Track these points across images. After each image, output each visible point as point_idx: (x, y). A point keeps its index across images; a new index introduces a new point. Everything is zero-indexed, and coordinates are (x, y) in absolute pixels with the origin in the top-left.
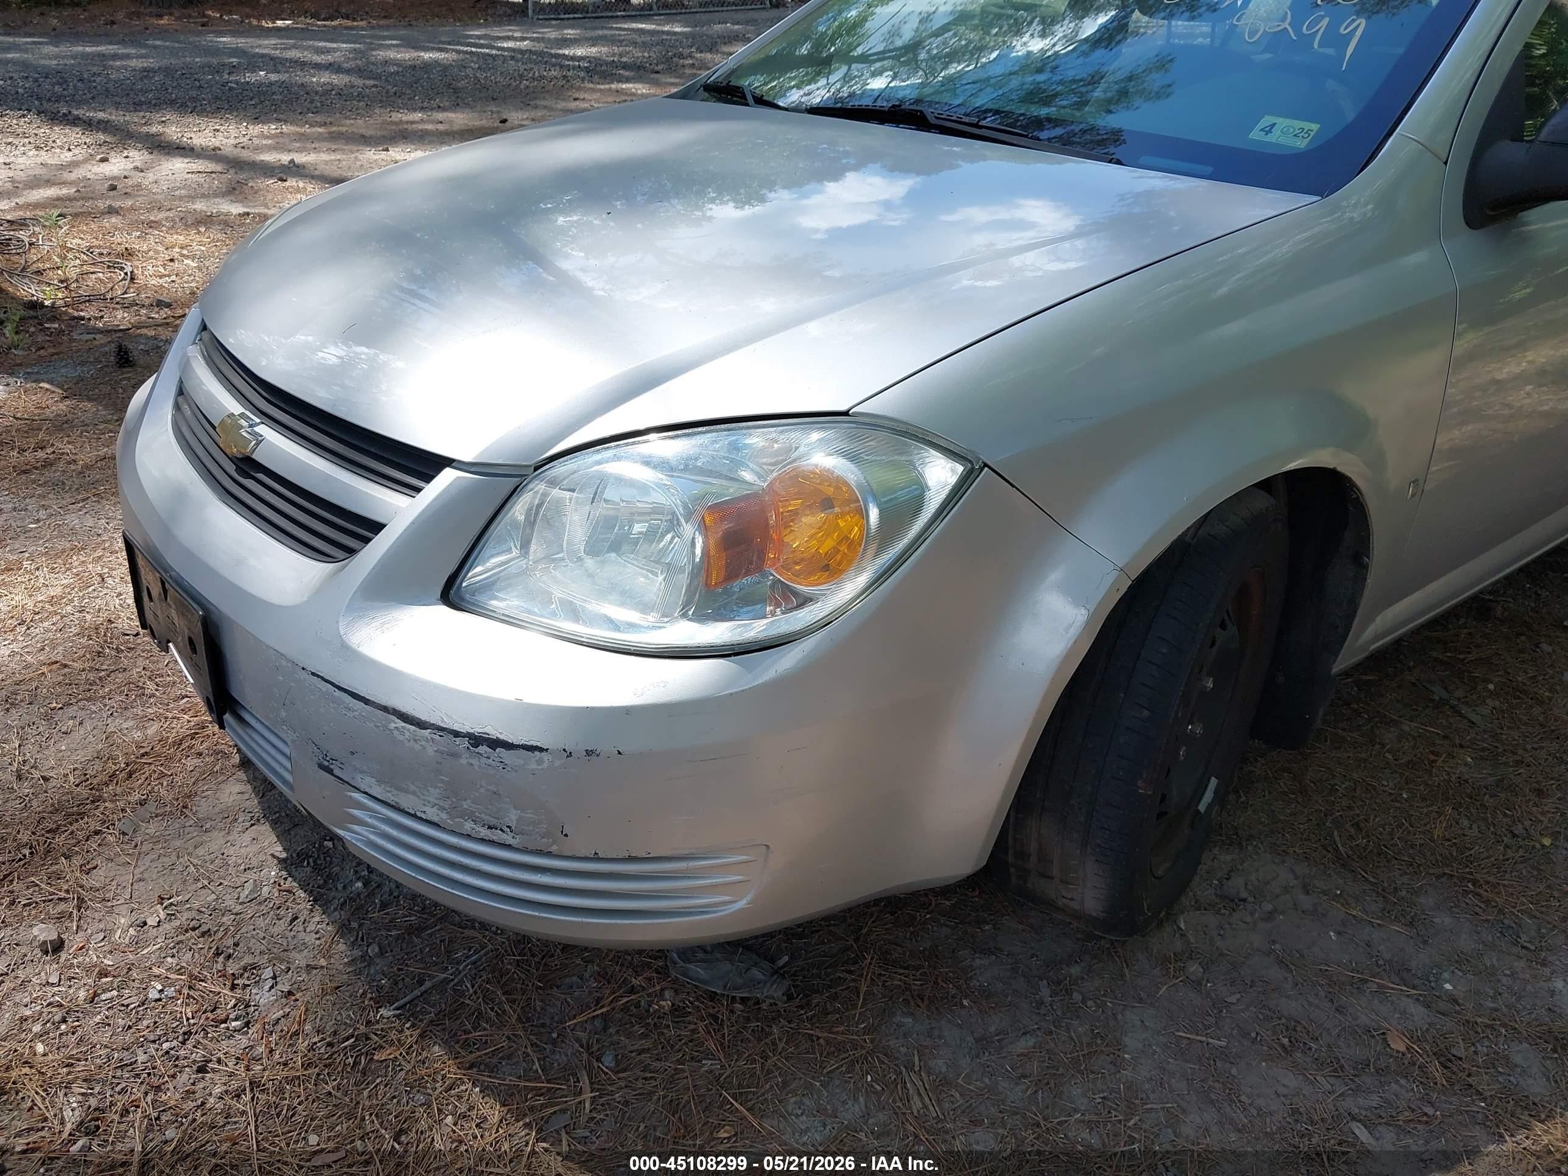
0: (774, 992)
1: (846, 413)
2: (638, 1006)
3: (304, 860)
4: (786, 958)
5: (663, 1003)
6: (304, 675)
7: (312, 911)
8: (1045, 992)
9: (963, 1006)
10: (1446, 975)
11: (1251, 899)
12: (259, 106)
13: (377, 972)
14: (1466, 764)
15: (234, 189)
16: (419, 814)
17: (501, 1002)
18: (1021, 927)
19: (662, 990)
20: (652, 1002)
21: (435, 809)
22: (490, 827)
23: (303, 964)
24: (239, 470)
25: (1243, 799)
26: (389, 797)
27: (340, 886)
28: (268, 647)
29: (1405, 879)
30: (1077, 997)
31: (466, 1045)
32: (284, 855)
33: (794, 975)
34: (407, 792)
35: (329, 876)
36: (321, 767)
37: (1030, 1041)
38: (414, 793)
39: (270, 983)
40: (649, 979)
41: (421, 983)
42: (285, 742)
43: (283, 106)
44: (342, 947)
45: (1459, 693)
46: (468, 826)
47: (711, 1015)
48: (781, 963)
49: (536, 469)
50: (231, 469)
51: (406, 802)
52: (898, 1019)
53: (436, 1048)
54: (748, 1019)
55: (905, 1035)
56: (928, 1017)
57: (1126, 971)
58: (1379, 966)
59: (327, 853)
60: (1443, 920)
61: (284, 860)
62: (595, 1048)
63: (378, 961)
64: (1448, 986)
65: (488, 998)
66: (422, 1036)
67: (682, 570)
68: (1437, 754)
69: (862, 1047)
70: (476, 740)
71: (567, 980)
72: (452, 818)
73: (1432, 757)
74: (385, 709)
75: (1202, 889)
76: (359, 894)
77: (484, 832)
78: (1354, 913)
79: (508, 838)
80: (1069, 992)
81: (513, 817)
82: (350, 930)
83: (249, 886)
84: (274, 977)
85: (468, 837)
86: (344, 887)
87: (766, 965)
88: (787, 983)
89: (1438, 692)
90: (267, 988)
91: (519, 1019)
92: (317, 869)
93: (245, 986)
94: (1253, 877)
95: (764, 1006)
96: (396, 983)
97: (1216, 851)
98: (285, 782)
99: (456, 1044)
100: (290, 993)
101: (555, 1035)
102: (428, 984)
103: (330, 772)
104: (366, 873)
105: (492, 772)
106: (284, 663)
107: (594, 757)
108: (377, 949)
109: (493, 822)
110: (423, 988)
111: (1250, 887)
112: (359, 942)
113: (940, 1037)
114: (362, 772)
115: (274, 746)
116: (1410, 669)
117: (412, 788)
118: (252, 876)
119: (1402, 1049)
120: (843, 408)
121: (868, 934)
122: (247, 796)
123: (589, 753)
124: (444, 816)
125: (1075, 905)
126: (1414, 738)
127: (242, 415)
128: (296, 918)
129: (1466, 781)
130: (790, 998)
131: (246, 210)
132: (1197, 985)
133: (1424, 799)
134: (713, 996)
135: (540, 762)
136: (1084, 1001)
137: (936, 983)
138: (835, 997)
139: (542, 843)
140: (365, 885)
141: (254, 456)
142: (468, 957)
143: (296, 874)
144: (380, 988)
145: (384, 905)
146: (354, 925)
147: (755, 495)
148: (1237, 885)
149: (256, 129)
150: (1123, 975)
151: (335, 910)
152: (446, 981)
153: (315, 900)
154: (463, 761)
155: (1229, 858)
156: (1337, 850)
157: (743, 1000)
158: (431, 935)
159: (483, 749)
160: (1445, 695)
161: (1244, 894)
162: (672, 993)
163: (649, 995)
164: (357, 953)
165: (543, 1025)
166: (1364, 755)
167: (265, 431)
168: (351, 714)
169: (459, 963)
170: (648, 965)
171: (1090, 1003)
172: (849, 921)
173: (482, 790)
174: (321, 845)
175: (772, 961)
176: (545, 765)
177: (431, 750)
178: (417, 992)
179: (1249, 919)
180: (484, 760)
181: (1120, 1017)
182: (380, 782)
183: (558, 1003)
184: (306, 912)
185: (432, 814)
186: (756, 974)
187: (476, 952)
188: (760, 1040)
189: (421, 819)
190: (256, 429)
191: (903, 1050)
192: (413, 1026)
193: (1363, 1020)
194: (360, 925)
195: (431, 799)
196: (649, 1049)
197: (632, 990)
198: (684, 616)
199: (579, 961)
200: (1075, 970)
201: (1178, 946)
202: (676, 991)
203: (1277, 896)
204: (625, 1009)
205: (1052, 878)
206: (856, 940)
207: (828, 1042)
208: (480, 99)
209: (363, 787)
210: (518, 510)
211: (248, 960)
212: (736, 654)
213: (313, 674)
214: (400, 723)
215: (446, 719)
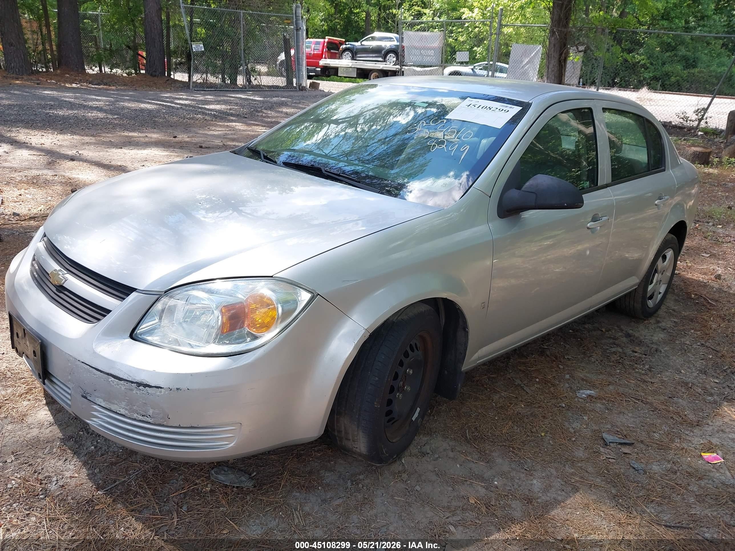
0: (249, 484)
1: (272, 277)
2: (198, 490)
3: (70, 439)
4: (255, 473)
5: (207, 489)
6: (79, 363)
7: (73, 457)
8: (349, 484)
9: (318, 489)
10: (496, 479)
11: (431, 453)
12: (63, 125)
13: (98, 479)
14: (522, 408)
15: (50, 163)
16: (118, 412)
17: (145, 489)
18: (345, 462)
19: (207, 484)
20: (203, 488)
21: (124, 410)
22: (143, 416)
23: (69, 476)
24: (57, 290)
25: (436, 418)
26: (107, 406)
27: (85, 448)
28: (66, 353)
29: (489, 447)
30: (360, 486)
31: (131, 504)
32: (63, 437)
33: (258, 479)
34: (113, 403)
35: (81, 445)
36: (83, 396)
37: (341, 500)
38: (116, 404)
39: (55, 482)
40: (203, 480)
41: (115, 482)
42: (69, 389)
43: (74, 125)
44: (84, 470)
45: (525, 382)
46: (135, 416)
47: (224, 492)
48: (253, 475)
49: (165, 292)
50: (54, 289)
51: (114, 407)
52: (294, 493)
53: (119, 505)
54: (239, 494)
55: (296, 499)
56: (306, 493)
57: (380, 477)
58: (473, 476)
59: (80, 436)
60: (499, 460)
61: (63, 439)
62: (180, 504)
63: (98, 474)
64: (496, 483)
65: (141, 487)
66: (113, 501)
67: (213, 327)
68: (511, 404)
69: (280, 503)
70: (139, 384)
71: (172, 481)
72: (130, 413)
73: (509, 405)
74: (108, 374)
75: (413, 449)
76: (92, 451)
77: (141, 418)
78: (468, 458)
79: (149, 420)
80: (357, 484)
81: (151, 412)
82: (88, 464)
83: (48, 448)
84: (57, 480)
85: (135, 420)
86: (87, 449)
87: (247, 476)
88: (254, 481)
89: (518, 382)
90: (54, 484)
91: (152, 495)
92: (76, 442)
93: (46, 483)
94: (433, 445)
95: (244, 489)
96: (105, 482)
97: (421, 436)
98: (67, 404)
99: (127, 503)
100: (63, 486)
101: (165, 500)
102: (117, 483)
103: (86, 398)
104: (96, 443)
105: (144, 395)
106: (71, 359)
107: (179, 391)
108: (98, 470)
109: (144, 414)
110: (115, 484)
111: (431, 449)
112: (91, 468)
113: (309, 500)
114: (98, 397)
115: (65, 391)
116: (510, 373)
117: (116, 402)
118: (49, 445)
119: (473, 502)
120: (271, 275)
121: (287, 465)
122: (48, 416)
123: (177, 389)
124: (127, 412)
125: (358, 450)
126: (505, 398)
127: (60, 270)
128: (67, 460)
129: (520, 413)
130: (255, 487)
131: (56, 174)
132: (405, 482)
133: (503, 419)
134: (226, 486)
135: (161, 392)
136: (363, 487)
137: (310, 482)
138: (272, 486)
139: (160, 421)
140: (95, 448)
141: (64, 285)
142: (134, 473)
143: (67, 444)
144: (98, 484)
145: (102, 455)
146: (90, 462)
147: (241, 302)
148: (427, 449)
149: (61, 137)
150: (379, 479)
151: (83, 456)
152: (125, 481)
153: (75, 453)
154: (134, 392)
155: (426, 439)
156: (466, 437)
157: (237, 487)
158: (120, 466)
159: (141, 388)
160: (520, 383)
161: (428, 451)
162: (211, 485)
163: (202, 486)
164: (91, 472)
165: (161, 497)
166: (485, 404)
167: (69, 276)
168: (95, 376)
169: (130, 475)
170: (203, 476)
171: (364, 488)
172: (281, 461)
173: (140, 402)
174: (78, 433)
175: (250, 475)
176: (162, 393)
177: (123, 388)
178: (113, 485)
179: (429, 460)
180: (141, 392)
181: (375, 492)
182: (104, 401)
183: (168, 489)
184: (71, 458)
185: (123, 411)
186: (243, 478)
187: (137, 471)
188: (242, 501)
189: (118, 413)
190: (65, 275)
191: (295, 504)
192: (111, 497)
193: (462, 493)
194: (92, 462)
195: (123, 406)
196: (200, 504)
197: (196, 484)
198: (214, 343)
199: (176, 475)
200: (361, 477)
201: (401, 468)
202: (212, 485)
203: (441, 452)
204: (193, 490)
205: (350, 440)
206: (282, 468)
207: (267, 502)
208: (165, 126)
209: (98, 403)
210: (159, 306)
211: (47, 474)
212: (230, 356)
213: (82, 362)
214: (113, 379)
215: (129, 377)
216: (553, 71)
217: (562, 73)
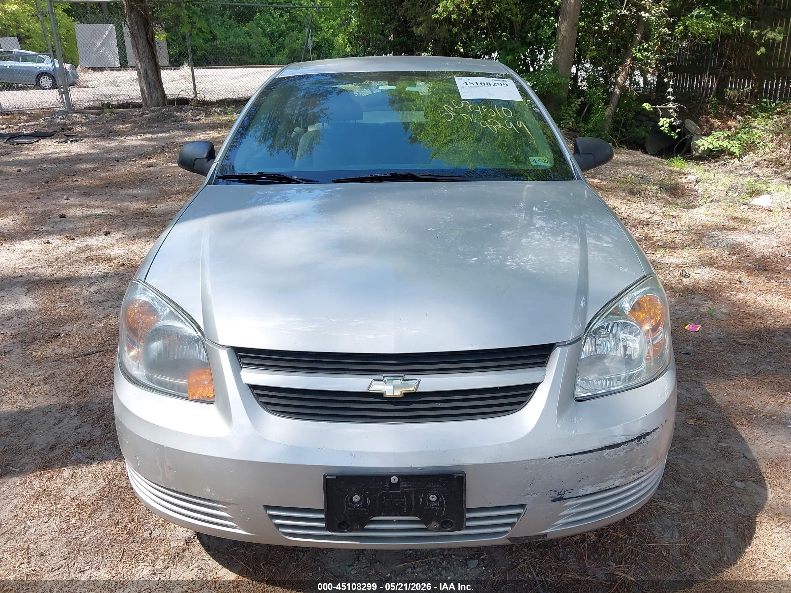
5: (592, 538)
6: (549, 462)
16: (610, 487)
21: (618, 480)
22: (639, 473)
28: (518, 462)
36: (556, 500)
38: (611, 479)
46: (631, 478)
70: (639, 438)
72: (626, 479)
77: (636, 477)
79: (643, 473)
81: (647, 463)
85: (630, 483)
98: (500, 533)
103: (562, 499)
105: (644, 448)
106: (533, 463)
109: (640, 469)
114: (583, 486)
117: (611, 476)
123: (666, 421)
124: (622, 480)
135: (657, 433)
141: (418, 391)
142: (532, 574)
154: (635, 450)
159: (642, 440)
168: (582, 462)
169: (534, 578)
173: (639, 458)
177: (622, 454)
180: (642, 445)
182: (592, 485)
183: (572, 563)
187: (531, 571)
189: (612, 489)
195: (619, 476)
209: (581, 494)
213: (556, 457)
214: (608, 451)
215: (628, 437)
216: (144, 52)
217: (154, 54)
